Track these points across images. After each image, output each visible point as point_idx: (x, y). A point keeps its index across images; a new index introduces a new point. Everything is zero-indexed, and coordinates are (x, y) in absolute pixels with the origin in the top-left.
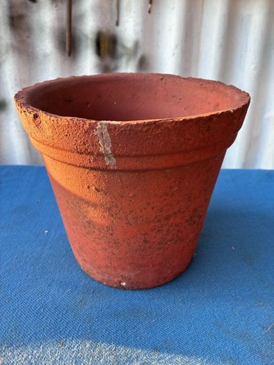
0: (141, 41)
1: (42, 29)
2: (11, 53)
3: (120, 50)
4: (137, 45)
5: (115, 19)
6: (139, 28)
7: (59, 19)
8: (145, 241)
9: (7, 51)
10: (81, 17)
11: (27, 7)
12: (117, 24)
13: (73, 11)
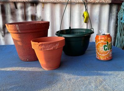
0: (41, 16)
1: (19, 15)
2: (11, 20)
3: (37, 18)
4: (40, 17)
5: (35, 12)
6: (41, 14)
7: (22, 12)
8: (30, 49)
9: (10, 19)
10: (28, 12)
11: (15, 10)
12: (36, 13)
13: (26, 11)
